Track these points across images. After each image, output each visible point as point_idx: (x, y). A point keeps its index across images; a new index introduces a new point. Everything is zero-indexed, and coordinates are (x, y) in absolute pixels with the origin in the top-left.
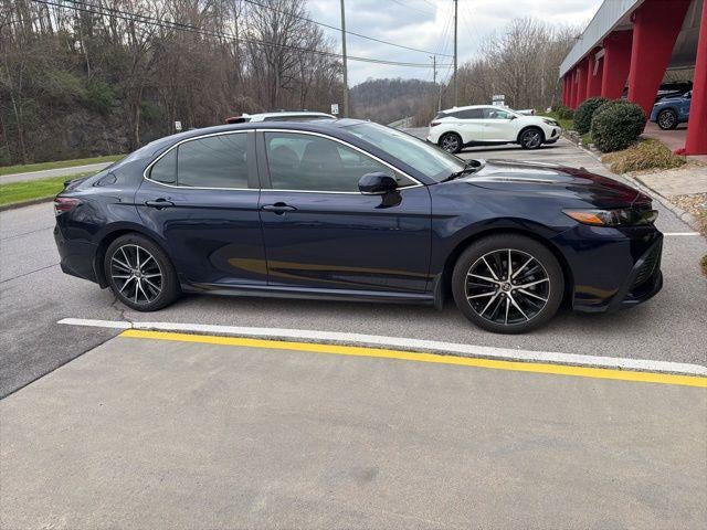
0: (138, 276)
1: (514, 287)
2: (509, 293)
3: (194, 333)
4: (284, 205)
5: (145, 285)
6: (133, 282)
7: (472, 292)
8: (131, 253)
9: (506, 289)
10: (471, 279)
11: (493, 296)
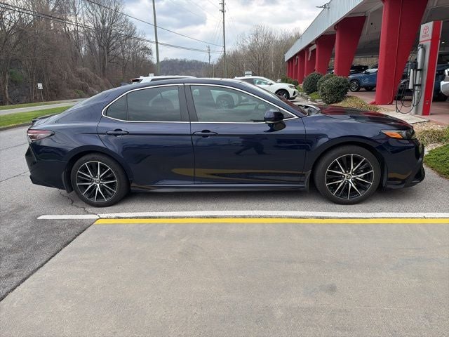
0: (97, 183)
1: (353, 177)
2: (350, 180)
3: (150, 217)
4: (209, 131)
5: (103, 188)
6: (94, 187)
7: (329, 181)
8: (93, 168)
9: (349, 178)
10: (329, 173)
11: (342, 182)
